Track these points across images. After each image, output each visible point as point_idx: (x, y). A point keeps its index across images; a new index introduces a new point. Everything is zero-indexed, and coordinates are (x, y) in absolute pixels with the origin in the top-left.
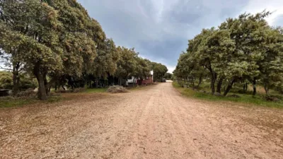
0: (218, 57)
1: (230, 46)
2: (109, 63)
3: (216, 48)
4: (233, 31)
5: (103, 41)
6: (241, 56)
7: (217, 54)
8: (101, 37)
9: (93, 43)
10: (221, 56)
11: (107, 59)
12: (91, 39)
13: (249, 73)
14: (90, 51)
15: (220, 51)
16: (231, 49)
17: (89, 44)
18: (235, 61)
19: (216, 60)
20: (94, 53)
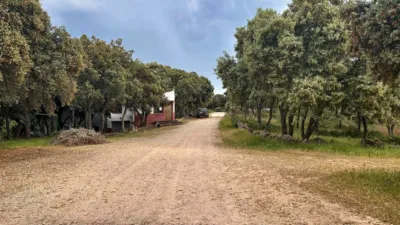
0: (277, 66)
1: (292, 48)
2: (59, 81)
3: (274, 50)
4: (300, 20)
5: (43, 33)
6: (313, 65)
7: (276, 62)
8: (41, 25)
9: (23, 40)
10: (281, 65)
11: (53, 72)
12: (18, 33)
13: (327, 97)
14: (17, 58)
15: (279, 56)
16: (295, 54)
17: (14, 44)
18: (305, 75)
19: (274, 74)
20: (25, 60)
